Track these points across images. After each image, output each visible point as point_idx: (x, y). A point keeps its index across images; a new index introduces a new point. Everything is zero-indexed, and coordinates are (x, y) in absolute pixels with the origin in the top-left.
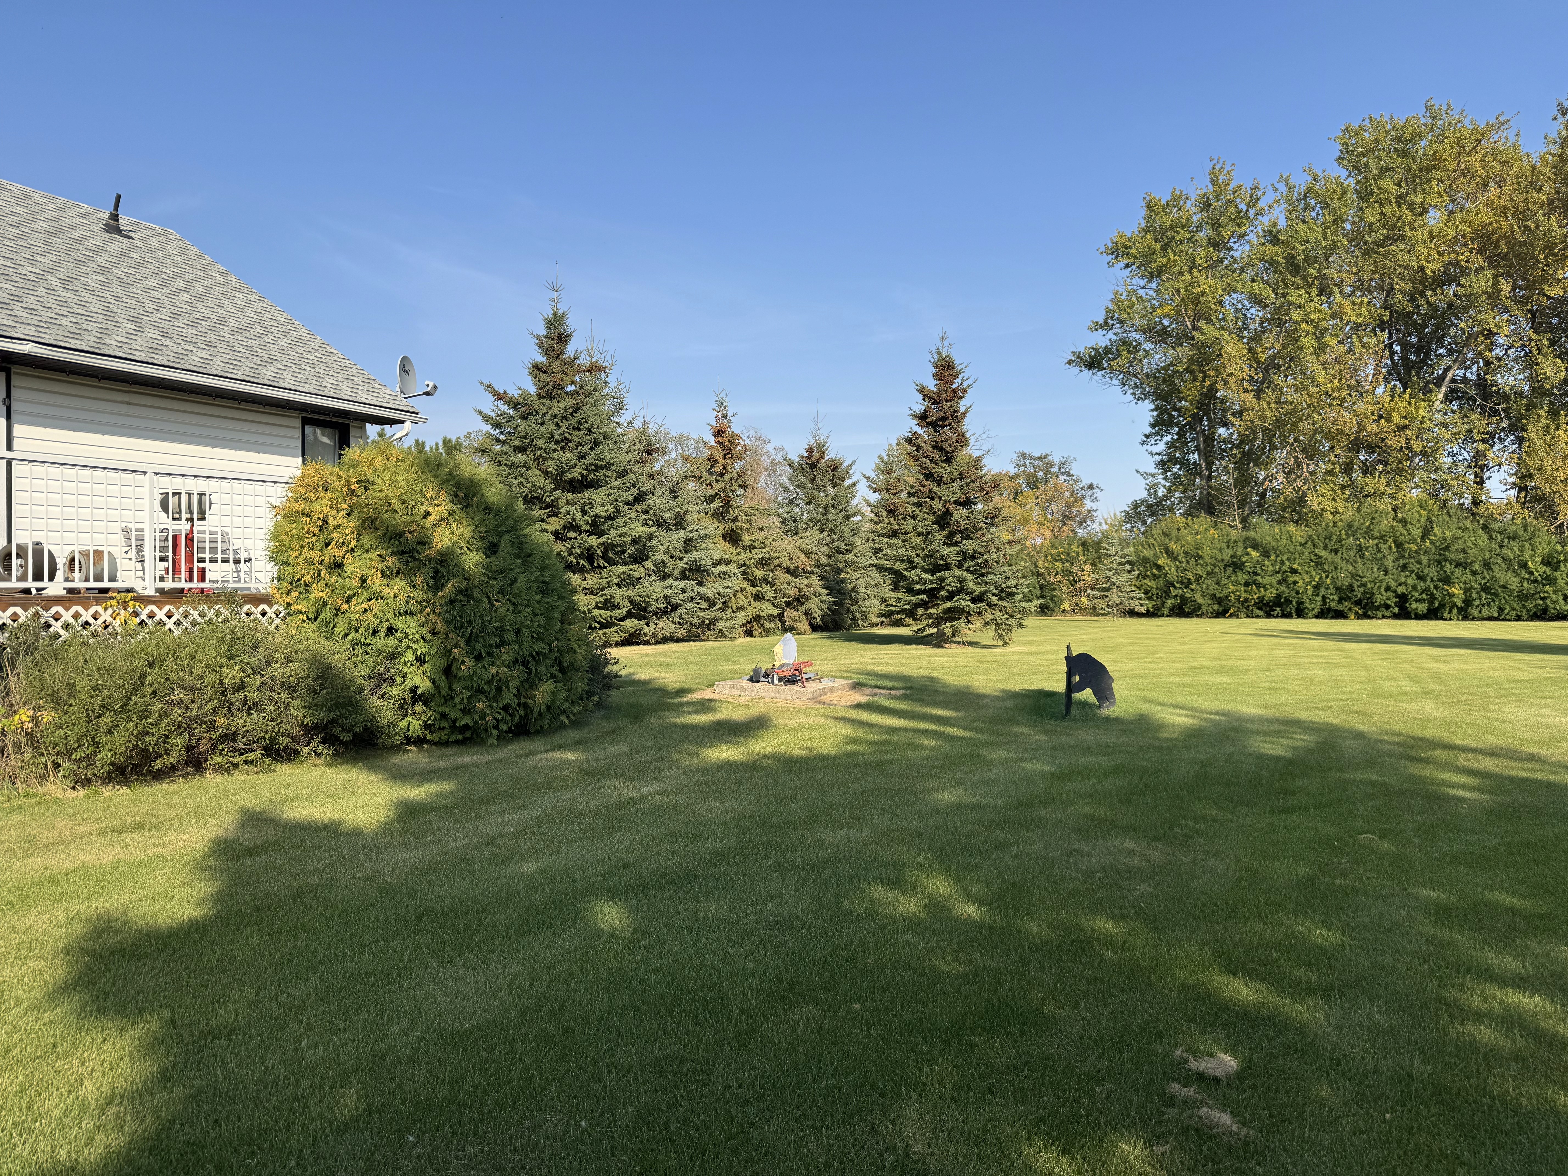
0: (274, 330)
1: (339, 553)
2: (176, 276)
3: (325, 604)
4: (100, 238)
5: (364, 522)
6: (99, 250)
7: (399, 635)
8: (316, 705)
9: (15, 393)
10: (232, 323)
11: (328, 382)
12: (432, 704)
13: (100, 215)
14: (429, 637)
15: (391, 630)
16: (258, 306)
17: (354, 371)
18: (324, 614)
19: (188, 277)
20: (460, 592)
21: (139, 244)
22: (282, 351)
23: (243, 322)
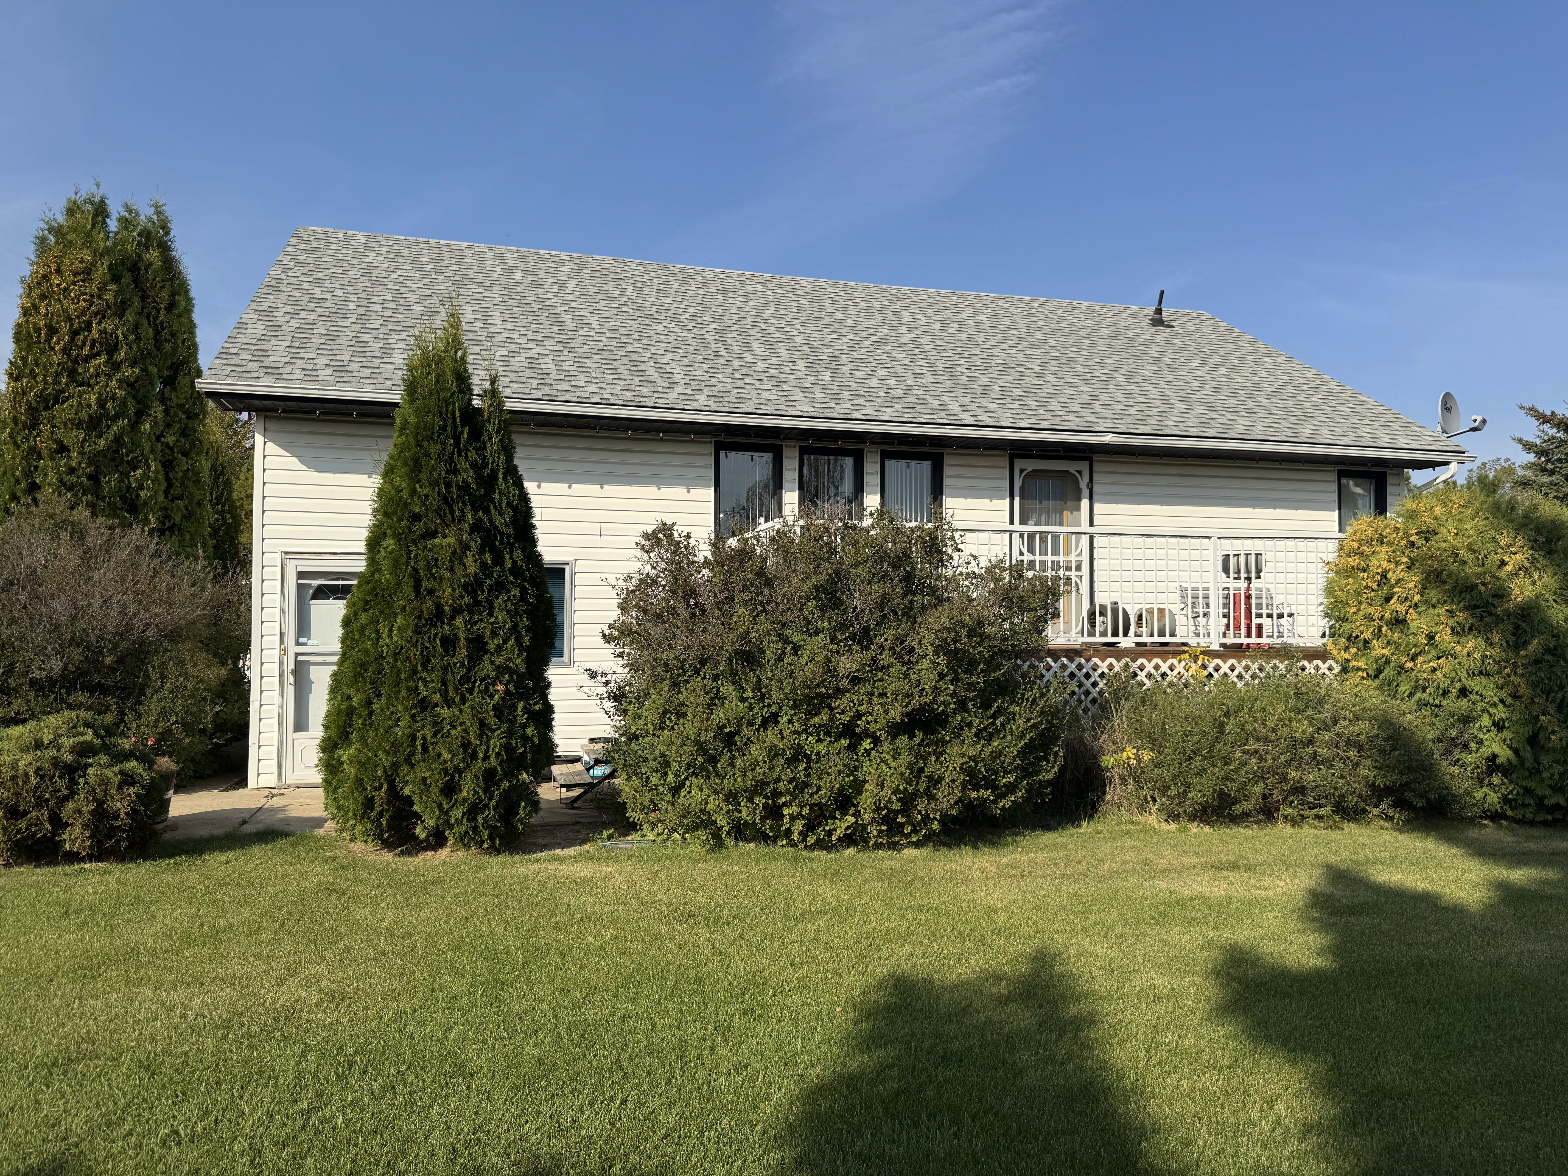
0: (1305, 387)
1: (1401, 608)
2: (1213, 353)
3: (1387, 662)
4: (1148, 332)
5: (1429, 575)
6: (1150, 343)
7: (1473, 697)
8: (1388, 766)
9: (1096, 477)
10: (1266, 387)
11: (1365, 432)
12: (1514, 776)
13: (1146, 312)
14: (1509, 700)
15: (1464, 692)
16: (1287, 367)
17: (1389, 417)
18: (1386, 672)
19: (1223, 352)
20: (1548, 651)
21: (1179, 330)
22: (1316, 407)
23: (1276, 385)
